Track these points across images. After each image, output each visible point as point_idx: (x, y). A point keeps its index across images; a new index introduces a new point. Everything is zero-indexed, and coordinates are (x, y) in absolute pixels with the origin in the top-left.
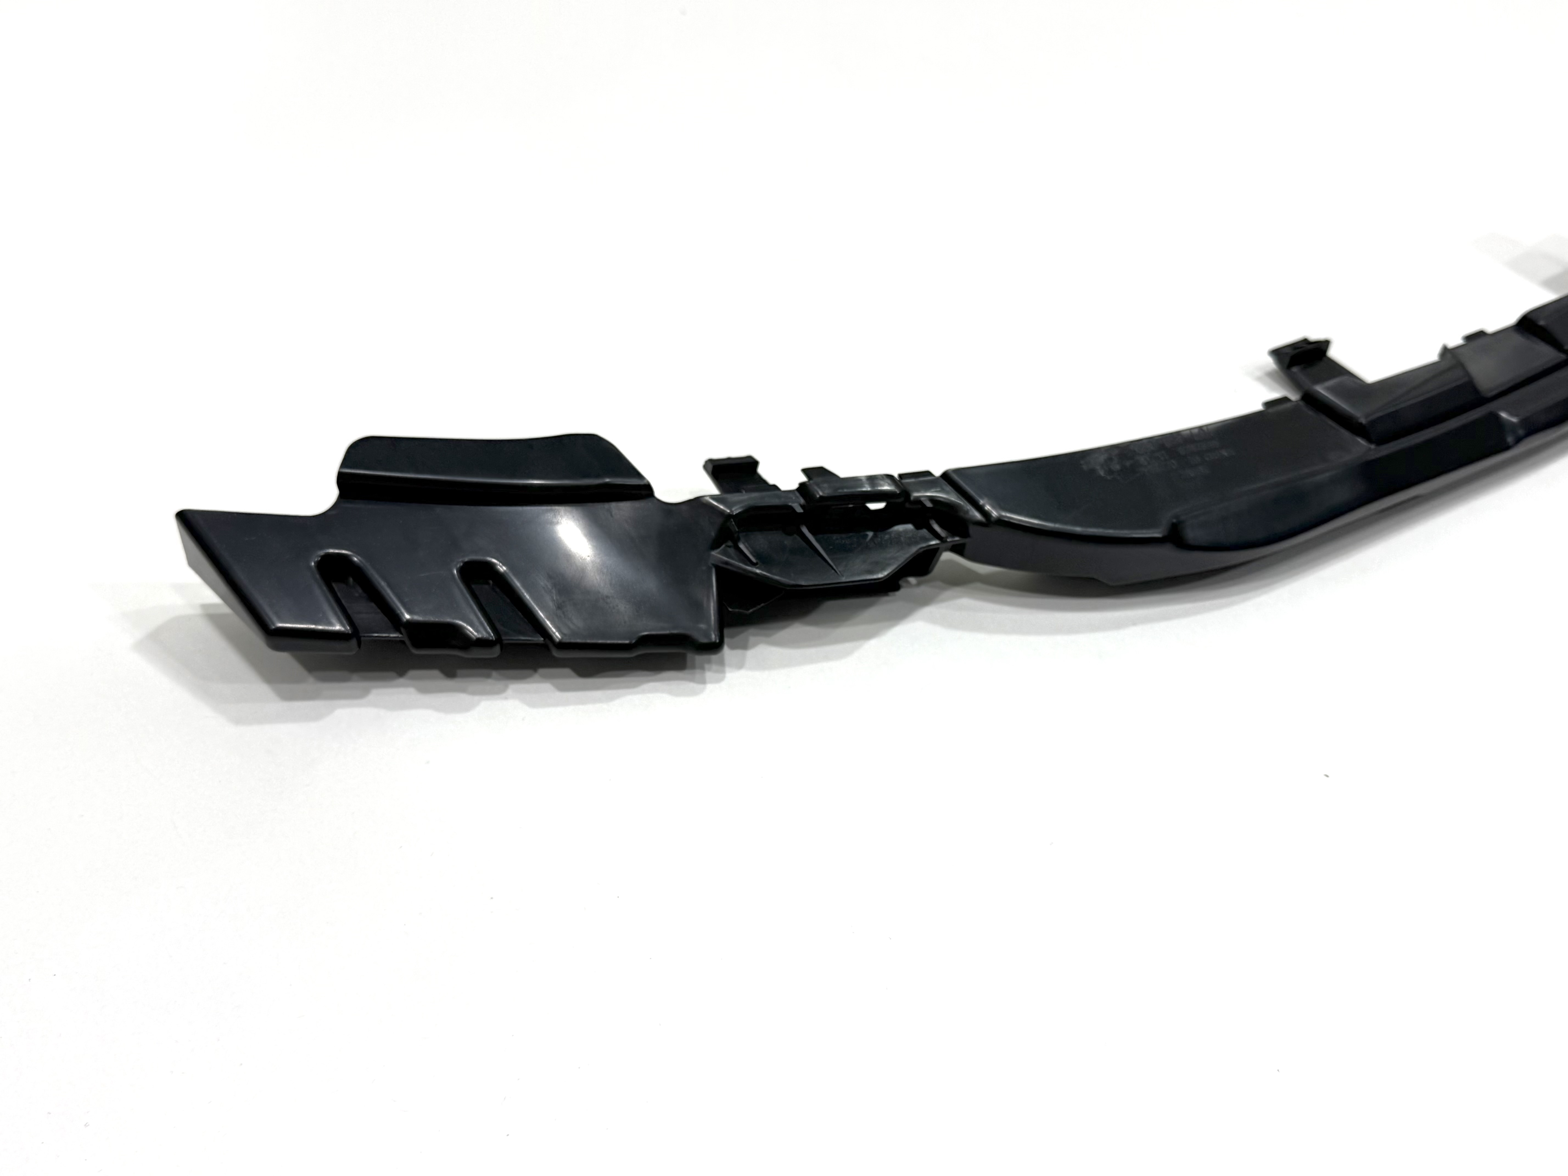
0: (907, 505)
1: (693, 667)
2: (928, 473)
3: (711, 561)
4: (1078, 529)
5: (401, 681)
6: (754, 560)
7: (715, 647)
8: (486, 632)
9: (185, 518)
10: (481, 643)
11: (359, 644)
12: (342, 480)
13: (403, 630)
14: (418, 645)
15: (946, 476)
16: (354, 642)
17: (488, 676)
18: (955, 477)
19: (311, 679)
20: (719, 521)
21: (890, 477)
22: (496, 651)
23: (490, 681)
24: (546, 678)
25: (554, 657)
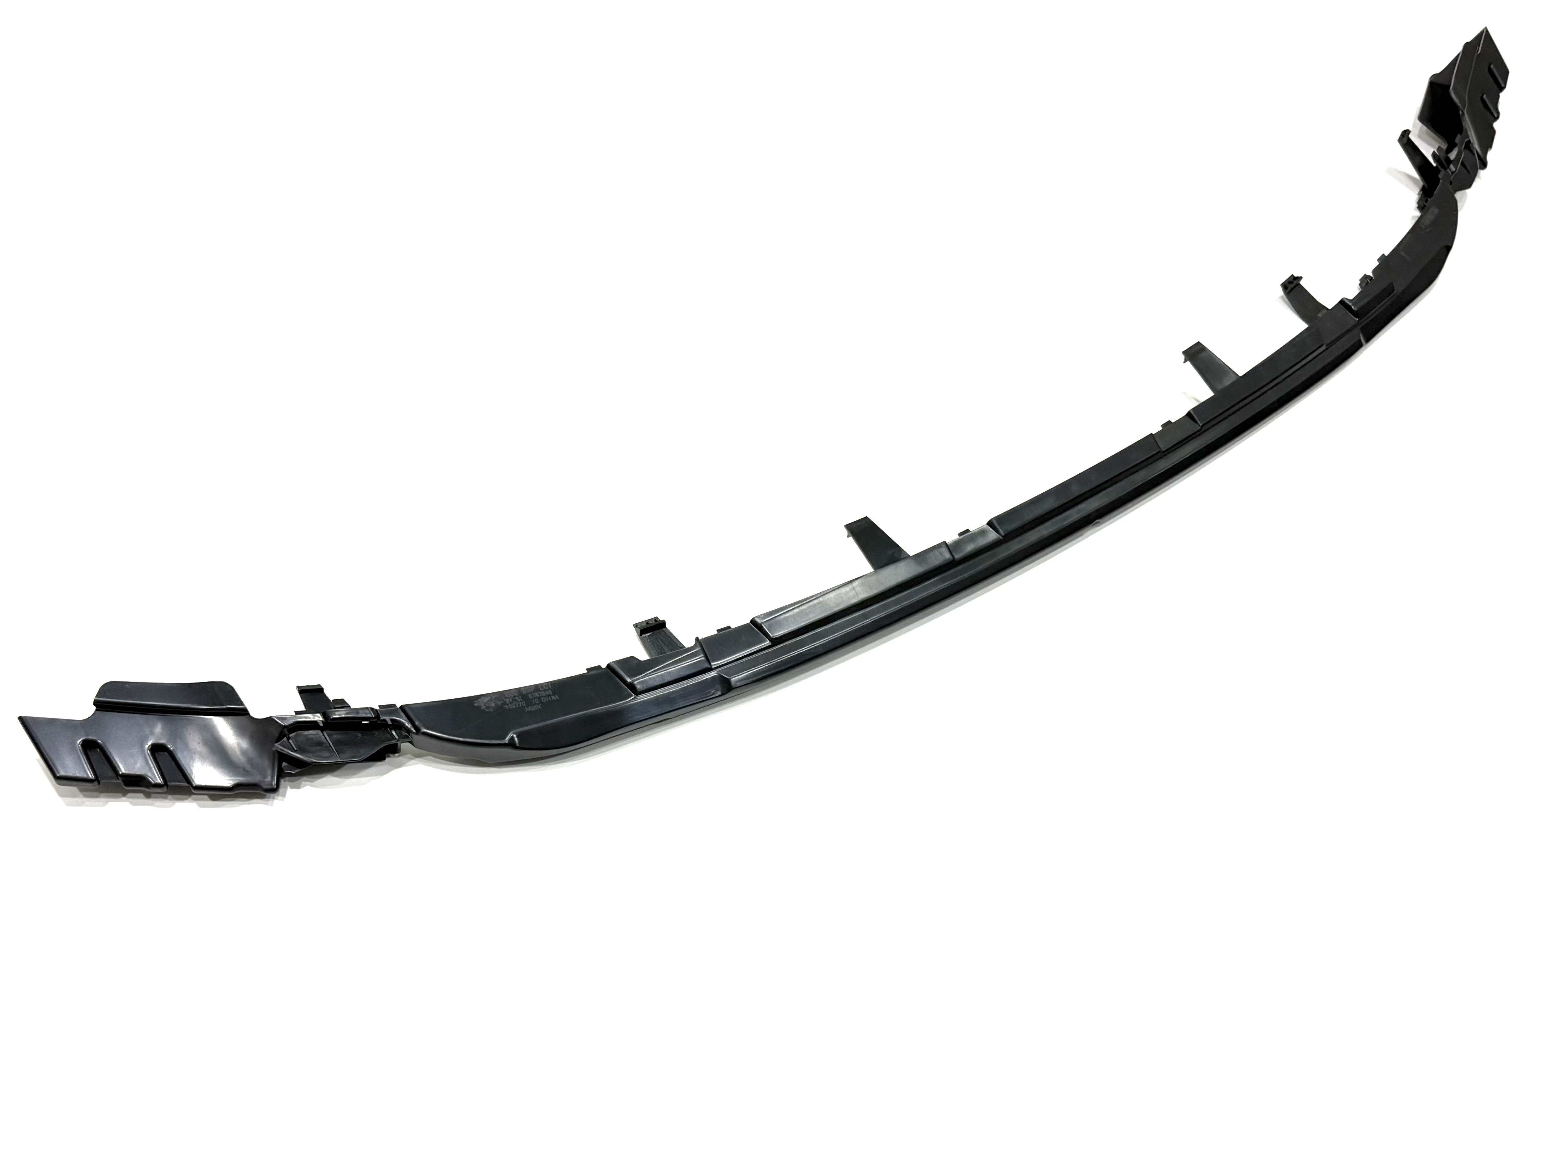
0: (379, 722)
1: (269, 798)
2: (394, 705)
3: (274, 749)
4: (461, 739)
5: (124, 799)
6: (296, 749)
7: (274, 790)
8: (159, 780)
9: (21, 719)
10: (157, 786)
11: (99, 783)
12: (96, 703)
13: (120, 778)
14: (127, 785)
15: (402, 707)
16: (96, 783)
17: (166, 798)
18: (407, 709)
19: (81, 796)
20: (280, 730)
21: (372, 709)
22: (165, 789)
23: (167, 801)
24: (195, 800)
25: (193, 792)
